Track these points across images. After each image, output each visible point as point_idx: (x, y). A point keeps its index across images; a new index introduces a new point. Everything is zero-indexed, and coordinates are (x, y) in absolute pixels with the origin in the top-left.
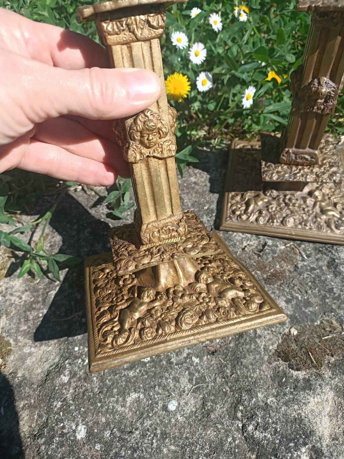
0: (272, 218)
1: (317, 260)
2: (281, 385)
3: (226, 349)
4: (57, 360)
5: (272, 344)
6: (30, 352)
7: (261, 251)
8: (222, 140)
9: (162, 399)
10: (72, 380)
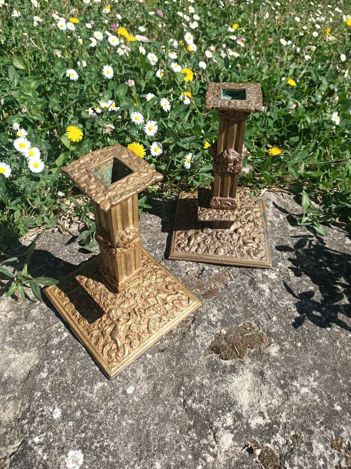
0: (207, 249)
1: (242, 279)
2: (213, 370)
3: (173, 347)
4: (37, 362)
5: (207, 342)
6: (15, 358)
7: (200, 274)
8: (172, 193)
9: (122, 386)
10: (50, 376)
